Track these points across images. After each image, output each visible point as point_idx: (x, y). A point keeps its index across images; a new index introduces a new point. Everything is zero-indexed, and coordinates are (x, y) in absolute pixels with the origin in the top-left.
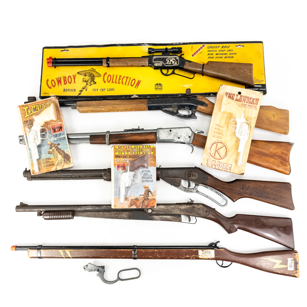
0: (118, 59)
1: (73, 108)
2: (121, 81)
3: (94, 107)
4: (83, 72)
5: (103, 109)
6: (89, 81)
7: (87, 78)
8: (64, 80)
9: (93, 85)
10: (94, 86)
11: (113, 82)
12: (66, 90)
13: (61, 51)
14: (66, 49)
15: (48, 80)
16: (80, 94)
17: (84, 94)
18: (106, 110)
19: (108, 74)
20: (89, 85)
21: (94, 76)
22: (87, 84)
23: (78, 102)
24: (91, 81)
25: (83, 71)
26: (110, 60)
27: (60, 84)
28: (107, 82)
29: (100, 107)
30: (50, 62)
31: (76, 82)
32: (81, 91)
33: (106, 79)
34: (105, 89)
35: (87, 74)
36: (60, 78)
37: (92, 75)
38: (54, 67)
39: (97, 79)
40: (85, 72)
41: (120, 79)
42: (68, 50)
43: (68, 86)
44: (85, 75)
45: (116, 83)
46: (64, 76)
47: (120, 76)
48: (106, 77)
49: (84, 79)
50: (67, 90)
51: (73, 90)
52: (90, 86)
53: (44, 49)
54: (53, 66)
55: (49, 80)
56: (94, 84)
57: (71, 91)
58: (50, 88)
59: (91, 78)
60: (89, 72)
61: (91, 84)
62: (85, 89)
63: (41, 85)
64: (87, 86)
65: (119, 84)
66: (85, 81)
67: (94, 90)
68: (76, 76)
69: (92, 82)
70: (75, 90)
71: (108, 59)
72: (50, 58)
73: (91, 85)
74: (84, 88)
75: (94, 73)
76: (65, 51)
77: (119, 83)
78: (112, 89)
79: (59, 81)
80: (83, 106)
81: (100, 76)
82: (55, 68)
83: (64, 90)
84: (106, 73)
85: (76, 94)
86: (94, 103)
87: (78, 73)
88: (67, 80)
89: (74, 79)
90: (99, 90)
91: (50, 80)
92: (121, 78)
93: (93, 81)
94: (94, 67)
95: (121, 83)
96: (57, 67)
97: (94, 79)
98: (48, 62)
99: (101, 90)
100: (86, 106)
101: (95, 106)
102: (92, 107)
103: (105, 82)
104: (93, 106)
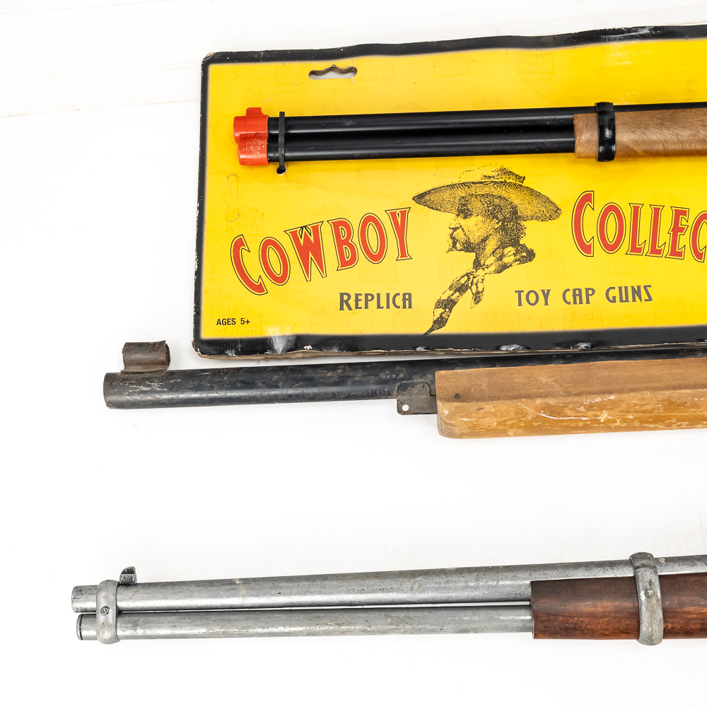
0: (668, 112)
1: (405, 408)
2: (684, 240)
3: (552, 401)
4: (447, 195)
5: (604, 416)
6: (492, 244)
7: (476, 226)
8: (341, 243)
9: (517, 268)
10: (520, 276)
11: (635, 249)
12: (352, 302)
13: (313, 73)
14: (343, 63)
15: (239, 244)
16: (440, 322)
17: (463, 321)
18: (625, 420)
19: (600, 203)
20: (493, 268)
21: (515, 215)
22: (477, 264)
23: (443, 372)
24: (503, 246)
25: (452, 186)
26: (620, 118)
27: (314, 268)
28: (598, 247)
29: (588, 400)
30: (257, 136)
31: (411, 249)
32: (448, 304)
33: (590, 229)
34: (590, 292)
35: (476, 205)
36: (316, 229)
37: (507, 212)
38: (273, 168)
39: (533, 234)
40: (461, 193)
41: (677, 230)
42: (352, 70)
43: (363, 276)
44: (464, 212)
45: (655, 251)
46: (336, 215)
47: (679, 213)
48: (590, 219)
49: (459, 235)
50: (362, 298)
51: (399, 301)
52: (499, 271)
53: (213, 68)
54: (271, 160)
55: (247, 239)
56: (523, 261)
57: (383, 303)
58: (259, 289)
59: (503, 228)
60: (487, 190)
61: (506, 260)
62: (468, 295)
63: (198, 273)
64: (480, 272)
65: (674, 262)
66: (468, 247)
67: (523, 296)
68: (412, 218)
69: (510, 250)
70: (407, 299)
71: (605, 114)
72: (254, 113)
73: (505, 267)
74: (461, 289)
75: (515, 197)
76: (331, 75)
77: (676, 253)
78: (636, 292)
79: (309, 248)
80: (478, 400)
81: (556, 212)
82: (281, 171)
83: (344, 301)
84: (587, 198)
85: (416, 322)
86: (543, 379)
87: (420, 198)
88: (356, 240)
89: (401, 231)
90: (555, 297)
91: (254, 244)
92: (689, 222)
93: (515, 242)
94: (517, 164)
95: (688, 253)
96: (292, 168)
97: (520, 230)
98: (243, 141)
99: (569, 297)
100: (498, 398)
101: (552, 395)
102: (538, 401)
103: (586, 249)
104: (541, 396)
